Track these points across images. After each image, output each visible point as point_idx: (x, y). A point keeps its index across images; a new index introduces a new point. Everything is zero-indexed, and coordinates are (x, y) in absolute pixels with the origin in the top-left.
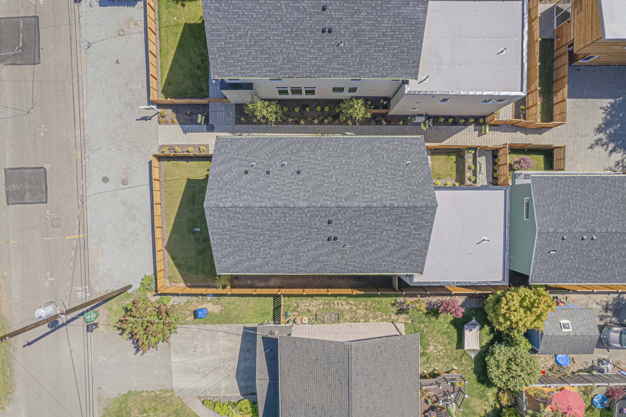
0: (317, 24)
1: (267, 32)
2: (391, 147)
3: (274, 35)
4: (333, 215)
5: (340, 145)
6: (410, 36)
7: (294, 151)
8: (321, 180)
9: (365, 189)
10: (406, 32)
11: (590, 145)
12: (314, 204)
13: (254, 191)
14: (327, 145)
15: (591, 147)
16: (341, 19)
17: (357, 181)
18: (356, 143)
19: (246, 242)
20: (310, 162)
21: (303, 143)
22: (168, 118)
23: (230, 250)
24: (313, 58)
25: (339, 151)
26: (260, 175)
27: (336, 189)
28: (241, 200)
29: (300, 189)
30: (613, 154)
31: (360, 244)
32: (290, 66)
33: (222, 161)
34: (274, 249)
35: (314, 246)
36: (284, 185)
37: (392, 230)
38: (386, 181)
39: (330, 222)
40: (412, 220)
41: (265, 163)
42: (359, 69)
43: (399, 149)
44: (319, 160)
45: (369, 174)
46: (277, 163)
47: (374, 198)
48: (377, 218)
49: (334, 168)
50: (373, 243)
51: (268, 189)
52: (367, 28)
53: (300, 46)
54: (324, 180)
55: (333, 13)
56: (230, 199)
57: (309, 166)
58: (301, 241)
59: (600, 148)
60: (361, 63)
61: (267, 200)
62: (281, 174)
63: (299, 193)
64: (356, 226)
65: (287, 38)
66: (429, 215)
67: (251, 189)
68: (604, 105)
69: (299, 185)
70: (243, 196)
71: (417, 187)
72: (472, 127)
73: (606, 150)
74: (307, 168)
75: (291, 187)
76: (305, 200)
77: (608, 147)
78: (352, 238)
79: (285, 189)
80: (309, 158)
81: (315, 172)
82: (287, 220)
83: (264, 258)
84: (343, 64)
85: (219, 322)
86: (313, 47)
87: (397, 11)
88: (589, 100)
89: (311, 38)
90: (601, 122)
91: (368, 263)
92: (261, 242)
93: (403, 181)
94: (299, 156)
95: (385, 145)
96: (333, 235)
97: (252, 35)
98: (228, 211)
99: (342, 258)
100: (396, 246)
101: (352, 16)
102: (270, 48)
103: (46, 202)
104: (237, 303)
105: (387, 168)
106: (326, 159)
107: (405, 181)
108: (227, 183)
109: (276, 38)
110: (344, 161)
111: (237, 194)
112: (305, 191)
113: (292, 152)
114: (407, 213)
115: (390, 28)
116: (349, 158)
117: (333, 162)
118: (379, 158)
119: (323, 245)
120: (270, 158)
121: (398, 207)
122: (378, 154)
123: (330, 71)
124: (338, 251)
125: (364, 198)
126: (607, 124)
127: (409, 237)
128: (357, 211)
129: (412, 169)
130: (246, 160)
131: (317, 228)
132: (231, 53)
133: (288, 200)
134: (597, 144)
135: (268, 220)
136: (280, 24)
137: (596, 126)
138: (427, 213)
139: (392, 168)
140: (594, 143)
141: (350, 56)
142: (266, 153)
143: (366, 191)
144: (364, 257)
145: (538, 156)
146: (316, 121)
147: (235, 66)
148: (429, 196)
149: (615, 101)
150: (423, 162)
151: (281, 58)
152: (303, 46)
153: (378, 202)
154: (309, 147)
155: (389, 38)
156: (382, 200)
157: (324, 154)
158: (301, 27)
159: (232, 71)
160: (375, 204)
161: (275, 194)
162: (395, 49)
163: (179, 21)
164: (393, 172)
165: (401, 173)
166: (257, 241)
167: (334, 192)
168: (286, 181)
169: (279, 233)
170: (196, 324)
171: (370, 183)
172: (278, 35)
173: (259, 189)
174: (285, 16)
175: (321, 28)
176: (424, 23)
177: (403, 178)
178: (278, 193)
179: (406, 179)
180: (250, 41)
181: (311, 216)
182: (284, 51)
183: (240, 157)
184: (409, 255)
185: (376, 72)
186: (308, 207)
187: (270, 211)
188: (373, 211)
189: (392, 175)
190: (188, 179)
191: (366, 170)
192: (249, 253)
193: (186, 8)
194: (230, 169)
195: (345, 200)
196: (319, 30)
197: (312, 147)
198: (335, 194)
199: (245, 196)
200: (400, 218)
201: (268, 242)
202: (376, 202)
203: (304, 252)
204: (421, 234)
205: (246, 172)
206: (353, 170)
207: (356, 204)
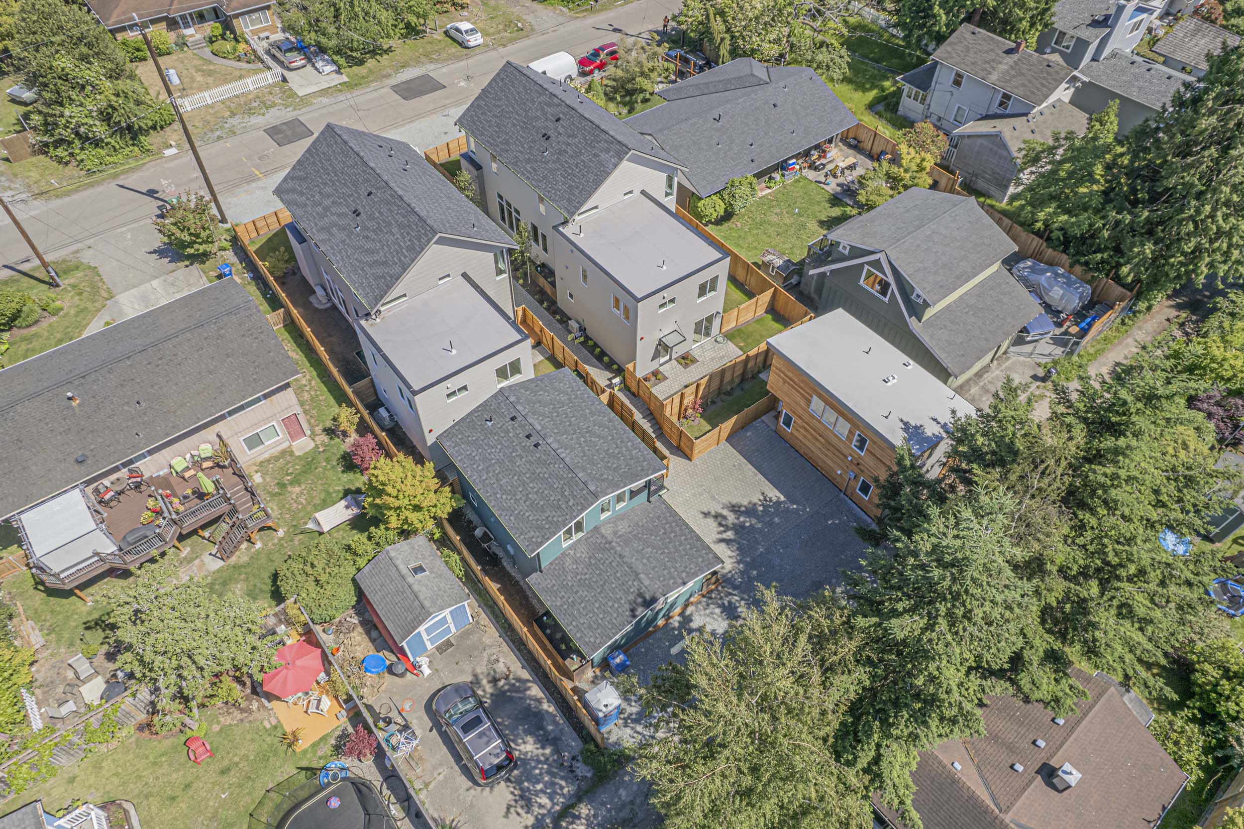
0: (544, 128)
1: (513, 113)
3: (515, 118)
4: (377, 189)
6: (593, 179)
10: (592, 172)
11: (705, 510)
15: (706, 515)
16: (561, 135)
32: (503, 147)
39: (369, 194)
42: (540, 181)
52: (570, 152)
53: (522, 136)
55: (560, 127)
59: (715, 524)
65: (520, 125)
68: (770, 495)
72: (611, 375)
77: (724, 531)
84: (534, 169)
86: (528, 143)
88: (760, 476)
89: (533, 135)
90: (746, 504)
97: (503, 109)
101: (569, 137)
102: (504, 126)
109: (514, 121)
115: (585, 162)
123: (522, 169)
126: (750, 511)
132: (481, 113)
134: (716, 517)
137: (734, 502)
140: (713, 513)
141: (543, 166)
149: (786, 503)
151: (503, 137)
155: (578, 170)
158: (534, 124)
162: (575, 182)
172: (517, 120)
174: (532, 110)
175: (545, 132)
180: (498, 113)
181: (366, 179)
182: (510, 133)
196: (542, 133)
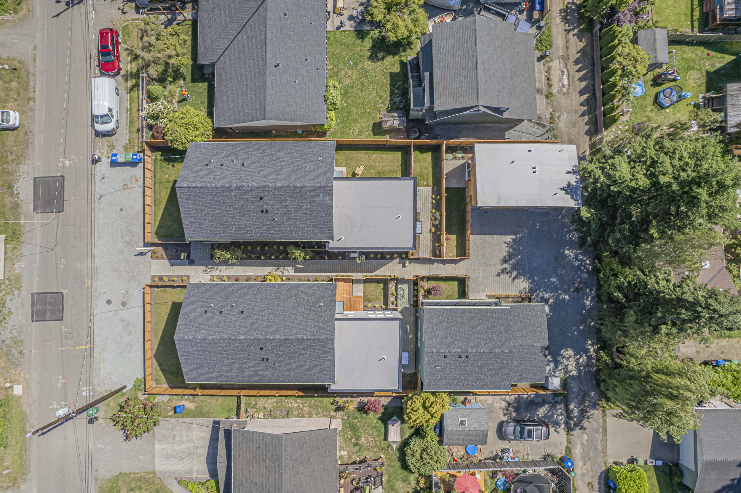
0: (257, 208)
1: (223, 212)
2: (311, 292)
3: (228, 214)
4: (263, 344)
5: (275, 290)
6: (324, 214)
7: (242, 295)
8: (257, 318)
9: (286, 325)
10: (320, 211)
11: (497, 273)
12: (249, 337)
13: (209, 327)
14: (265, 290)
15: (498, 275)
16: (274, 204)
17: (282, 319)
18: (287, 289)
19: (205, 361)
20: (251, 304)
21: (249, 288)
22: (159, 255)
23: (194, 366)
24: (257, 228)
25: (273, 295)
26: (215, 314)
27: (267, 325)
28: (200, 333)
29: (241, 325)
30: (516, 280)
31: (285, 363)
32: (241, 233)
33: (190, 302)
34: (225, 366)
35: (253, 364)
36: (231, 322)
37: (306, 354)
38: (302, 319)
39: (261, 349)
40: (318, 347)
41: (220, 304)
42: (290, 234)
43: (317, 293)
44: (258, 303)
45: (291, 314)
46: (229, 304)
47: (292, 332)
48: (294, 346)
49: (268, 309)
50: (294, 362)
51: (219, 325)
52: (293, 210)
53: (247, 221)
54: (259, 319)
55: (267, 201)
56: (193, 333)
57: (250, 308)
58: (243, 360)
59: (505, 275)
60: (291, 231)
61: (217, 334)
62: (230, 314)
63: (240, 329)
64: (280, 351)
65: (237, 216)
66: (330, 345)
67: (208, 325)
68: (507, 240)
69: (241, 322)
70: (201, 330)
71: (323, 324)
72: (397, 260)
73: (510, 277)
74: (249, 309)
75: (235, 324)
76: (244, 334)
77: (511, 274)
78: (279, 359)
79: (231, 326)
80: (251, 301)
81: (254, 312)
82: (232, 347)
83: (219, 372)
84: (278, 231)
85: (194, 416)
86: (256, 221)
87: (312, 199)
88: (495, 236)
89: (254, 216)
90: (505, 254)
91: (294, 376)
92: (215, 362)
93: (314, 319)
94: (245, 299)
95: (307, 290)
96: (265, 357)
97: (212, 214)
98: (191, 341)
99: (274, 373)
100: (311, 365)
101: (281, 203)
102: (226, 222)
103: (62, 320)
104: (208, 401)
105: (305, 309)
106: (263, 301)
107: (316, 319)
108: (191, 320)
109: (230, 216)
110: (276, 303)
111: (198, 329)
112: (244, 327)
113: (240, 296)
114: (314, 343)
115: (309, 209)
116: (280, 301)
117: (268, 304)
118: (301, 301)
119: (259, 364)
120: (224, 301)
121: (307, 340)
122: (301, 298)
123: (270, 236)
124: (270, 367)
125: (285, 332)
126: (511, 256)
127: (319, 358)
128: (279, 342)
129: (323, 309)
130: (207, 302)
131: (253, 352)
132: (199, 225)
133: (232, 334)
134: (503, 272)
135: (219, 347)
136: (232, 208)
137: (502, 258)
138: (329, 344)
139: (308, 309)
140: (500, 271)
141: (282, 226)
142: (221, 296)
143: (287, 327)
144: (290, 372)
145: (453, 282)
146: (273, 257)
147: (202, 233)
148: (330, 331)
149: (516, 237)
150: (332, 304)
151: (234, 228)
152: (249, 220)
153: (294, 336)
154: (253, 291)
155: (309, 216)
156: (296, 334)
157: (262, 297)
158: (246, 209)
159: (200, 236)
160: (291, 337)
161: (223, 329)
162: (314, 222)
163: (169, 178)
164: (309, 312)
165: (314, 312)
166: (213, 360)
167: (264, 328)
168: (233, 319)
169: (227, 355)
170: (176, 417)
171: (291, 321)
172: (231, 214)
173: (213, 325)
174: (235, 203)
175: (260, 210)
176: (332, 206)
177: (314, 317)
178: (226, 329)
179: (317, 318)
180: (212, 217)
181: (248, 345)
182: (236, 223)
183: (202, 299)
184: (322, 371)
185: (303, 236)
186: (245, 339)
187: (219, 341)
188: (290, 342)
189: (308, 314)
190: (173, 303)
191: (290, 311)
192: (207, 369)
193: (175, 168)
194: (195, 310)
195: (271, 334)
196: (259, 211)
197: (255, 292)
198: (265, 329)
199: (203, 330)
200: (310, 346)
201: (220, 361)
202: (292, 335)
203: (246, 368)
204: (327, 357)
205: (206, 312)
206: (280, 310)
207: (278, 337)
